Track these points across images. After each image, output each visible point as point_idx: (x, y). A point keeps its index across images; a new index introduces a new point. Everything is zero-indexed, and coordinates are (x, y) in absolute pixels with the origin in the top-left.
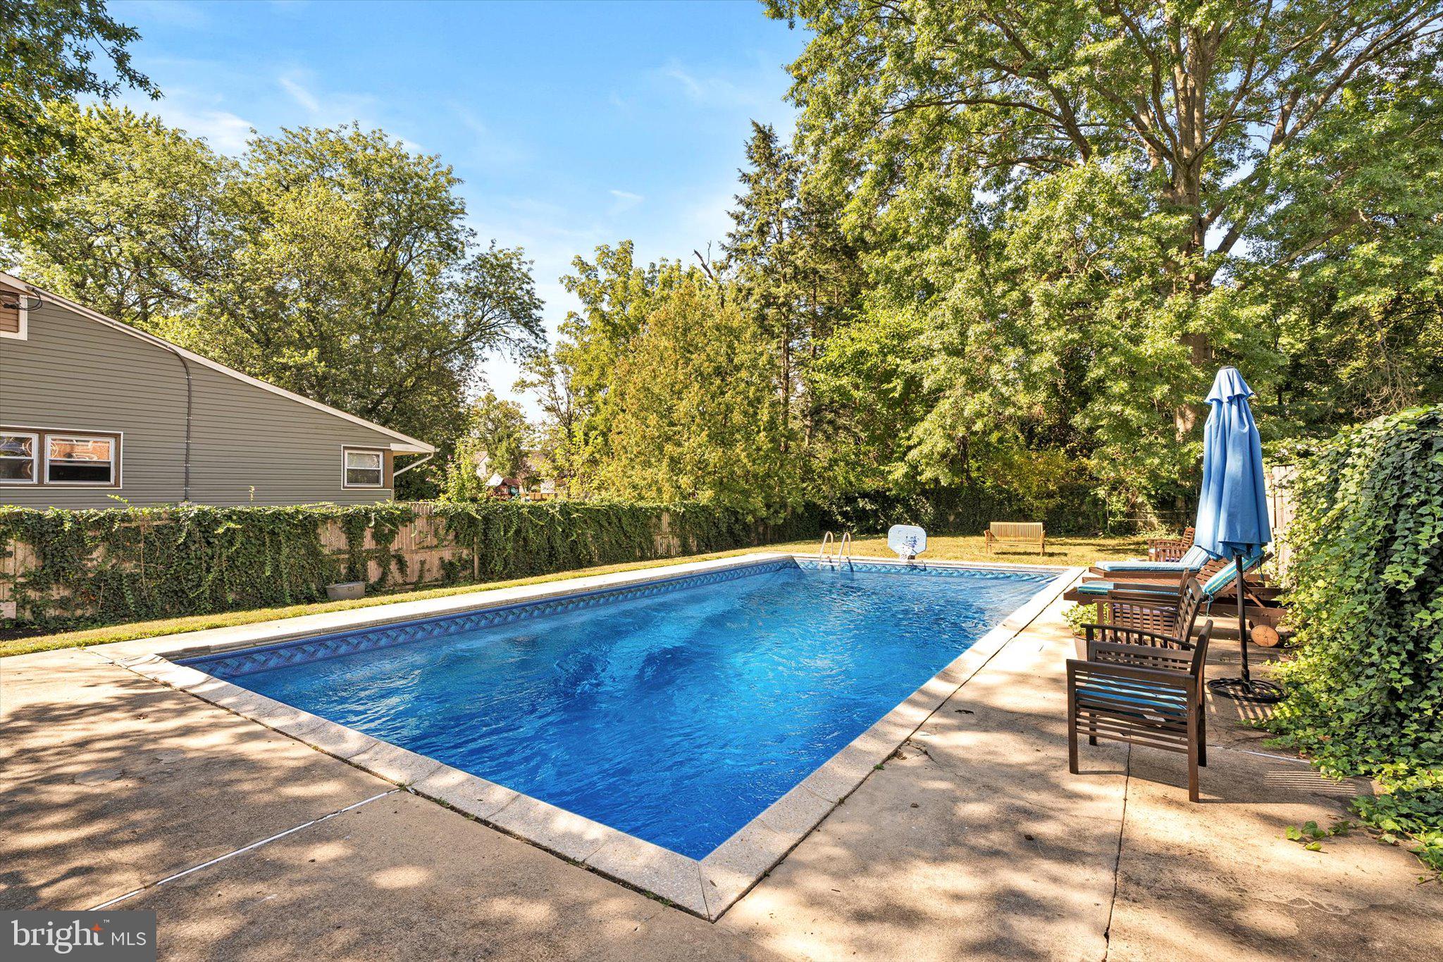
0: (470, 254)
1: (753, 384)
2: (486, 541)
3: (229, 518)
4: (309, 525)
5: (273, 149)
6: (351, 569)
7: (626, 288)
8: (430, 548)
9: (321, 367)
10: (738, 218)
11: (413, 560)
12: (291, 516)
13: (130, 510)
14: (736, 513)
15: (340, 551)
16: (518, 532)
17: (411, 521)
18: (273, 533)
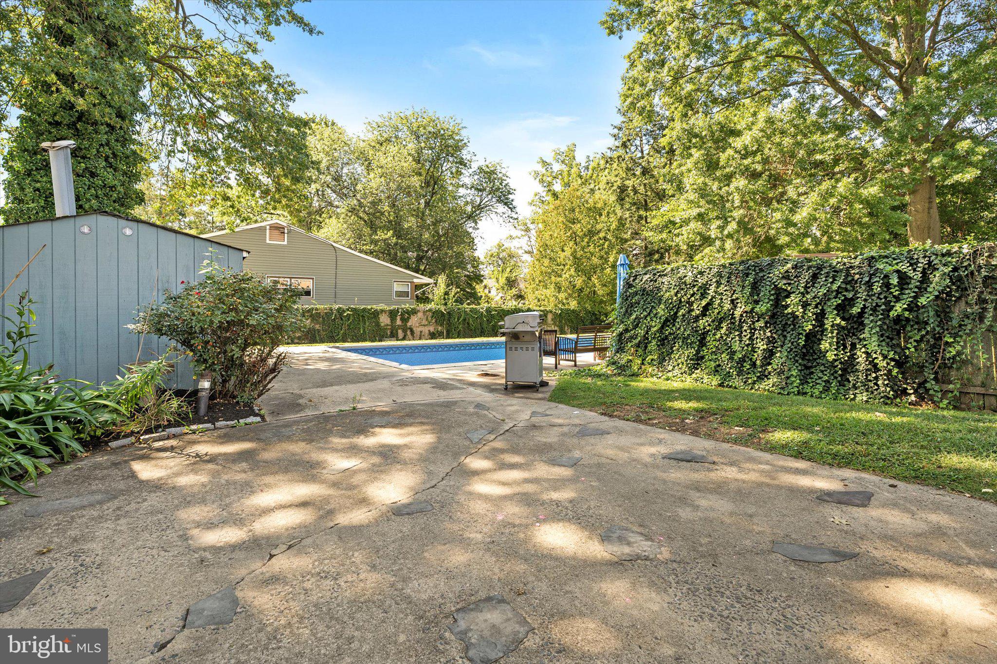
0: (475, 166)
1: (608, 240)
2: (449, 324)
3: (348, 310)
4: (376, 314)
5: (374, 125)
6: (392, 333)
7: (569, 175)
8: (424, 325)
9: (394, 240)
10: (615, 137)
11: (417, 330)
12: (370, 310)
13: (318, 306)
14: (594, 314)
15: (388, 325)
16: (464, 320)
17: (416, 313)
18: (363, 316)
